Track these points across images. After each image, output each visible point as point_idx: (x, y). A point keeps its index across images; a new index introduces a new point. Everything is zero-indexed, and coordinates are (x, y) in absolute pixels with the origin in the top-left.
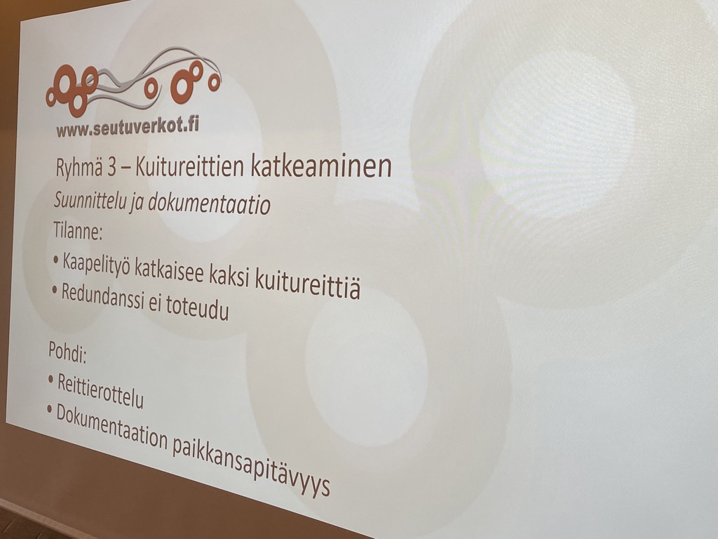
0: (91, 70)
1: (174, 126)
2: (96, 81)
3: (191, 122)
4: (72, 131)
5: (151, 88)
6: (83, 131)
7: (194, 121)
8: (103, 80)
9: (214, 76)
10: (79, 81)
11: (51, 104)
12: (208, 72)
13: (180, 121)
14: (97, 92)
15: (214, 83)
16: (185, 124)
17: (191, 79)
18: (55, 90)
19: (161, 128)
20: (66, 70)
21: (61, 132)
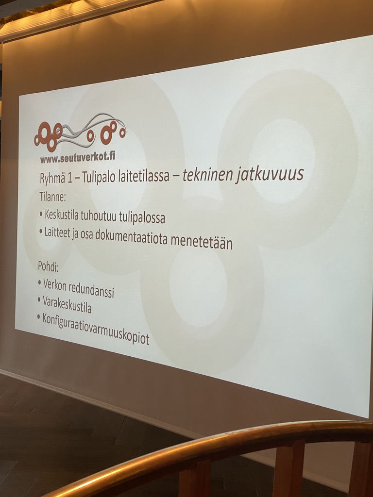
0: (58, 125)
1: (103, 157)
2: (61, 131)
4: (49, 160)
5: (90, 136)
6: (55, 160)
7: (112, 154)
8: (65, 131)
9: (122, 130)
10: (52, 131)
11: (37, 144)
12: (119, 127)
13: (105, 154)
14: (62, 138)
15: (123, 133)
16: (108, 156)
17: (111, 131)
18: (39, 136)
19: (96, 158)
20: (45, 125)
21: (43, 160)
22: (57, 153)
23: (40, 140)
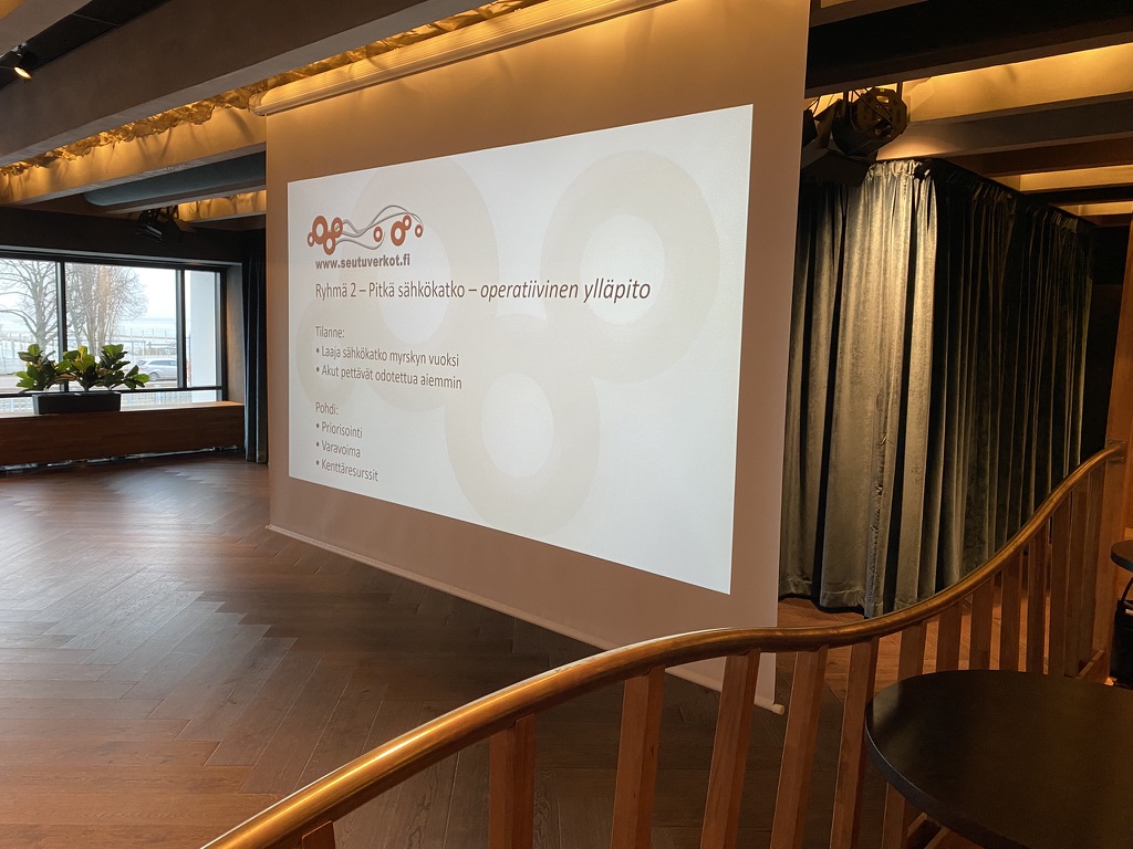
0: (337, 220)
1: (394, 261)
2: (341, 229)
3: (405, 259)
4: (326, 265)
5: (378, 234)
6: (334, 264)
7: (406, 257)
8: (346, 228)
9: (419, 227)
10: (329, 228)
11: (311, 245)
12: (415, 224)
13: (398, 259)
14: (342, 237)
15: (419, 231)
16: (401, 260)
17: (404, 229)
18: (313, 234)
19: (385, 262)
20: (321, 220)
21: (319, 265)
22: (337, 256)
23: (315, 239)
